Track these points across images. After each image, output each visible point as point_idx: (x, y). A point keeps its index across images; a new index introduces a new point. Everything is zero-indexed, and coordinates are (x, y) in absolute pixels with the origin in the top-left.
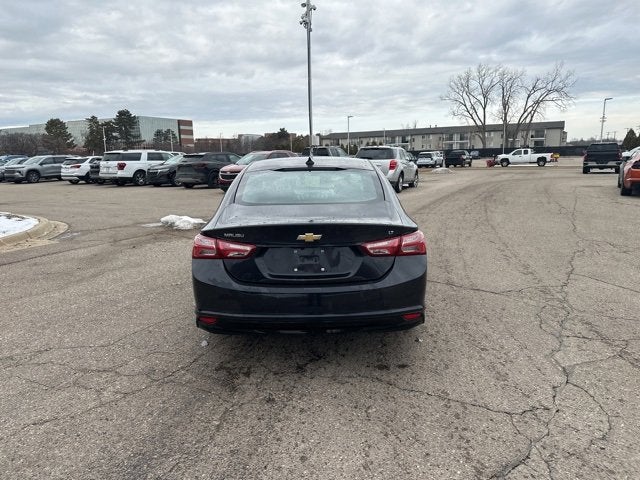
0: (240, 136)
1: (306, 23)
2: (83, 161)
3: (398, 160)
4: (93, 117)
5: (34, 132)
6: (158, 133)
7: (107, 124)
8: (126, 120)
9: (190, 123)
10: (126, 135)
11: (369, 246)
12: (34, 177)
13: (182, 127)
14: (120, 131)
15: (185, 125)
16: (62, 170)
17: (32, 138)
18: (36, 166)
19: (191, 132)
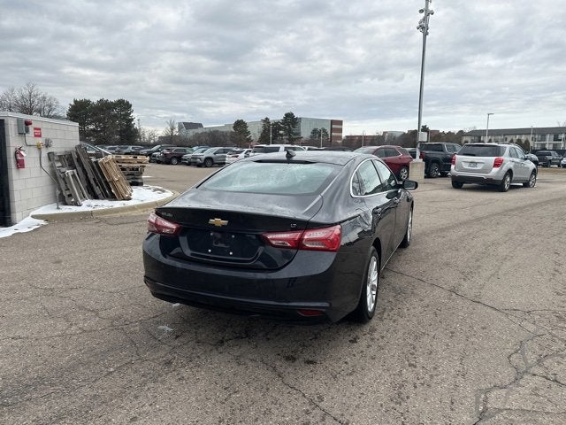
0: (385, 133)
1: (423, 28)
2: (241, 152)
3: (505, 157)
4: (267, 119)
5: (227, 129)
6: (315, 131)
7: (276, 124)
8: (290, 120)
9: (340, 123)
10: (289, 132)
11: (270, 237)
12: (209, 163)
13: (334, 126)
14: (284, 129)
15: (336, 125)
16: (227, 159)
17: (224, 134)
18: (211, 155)
19: (340, 130)
